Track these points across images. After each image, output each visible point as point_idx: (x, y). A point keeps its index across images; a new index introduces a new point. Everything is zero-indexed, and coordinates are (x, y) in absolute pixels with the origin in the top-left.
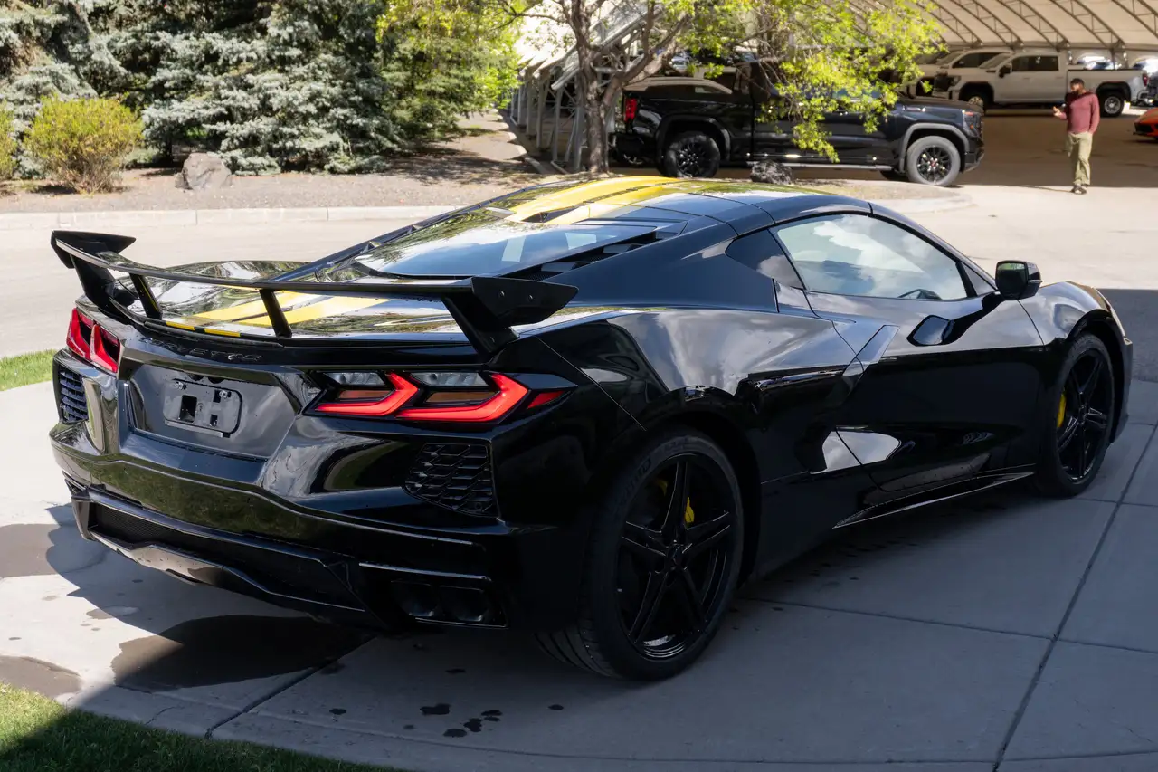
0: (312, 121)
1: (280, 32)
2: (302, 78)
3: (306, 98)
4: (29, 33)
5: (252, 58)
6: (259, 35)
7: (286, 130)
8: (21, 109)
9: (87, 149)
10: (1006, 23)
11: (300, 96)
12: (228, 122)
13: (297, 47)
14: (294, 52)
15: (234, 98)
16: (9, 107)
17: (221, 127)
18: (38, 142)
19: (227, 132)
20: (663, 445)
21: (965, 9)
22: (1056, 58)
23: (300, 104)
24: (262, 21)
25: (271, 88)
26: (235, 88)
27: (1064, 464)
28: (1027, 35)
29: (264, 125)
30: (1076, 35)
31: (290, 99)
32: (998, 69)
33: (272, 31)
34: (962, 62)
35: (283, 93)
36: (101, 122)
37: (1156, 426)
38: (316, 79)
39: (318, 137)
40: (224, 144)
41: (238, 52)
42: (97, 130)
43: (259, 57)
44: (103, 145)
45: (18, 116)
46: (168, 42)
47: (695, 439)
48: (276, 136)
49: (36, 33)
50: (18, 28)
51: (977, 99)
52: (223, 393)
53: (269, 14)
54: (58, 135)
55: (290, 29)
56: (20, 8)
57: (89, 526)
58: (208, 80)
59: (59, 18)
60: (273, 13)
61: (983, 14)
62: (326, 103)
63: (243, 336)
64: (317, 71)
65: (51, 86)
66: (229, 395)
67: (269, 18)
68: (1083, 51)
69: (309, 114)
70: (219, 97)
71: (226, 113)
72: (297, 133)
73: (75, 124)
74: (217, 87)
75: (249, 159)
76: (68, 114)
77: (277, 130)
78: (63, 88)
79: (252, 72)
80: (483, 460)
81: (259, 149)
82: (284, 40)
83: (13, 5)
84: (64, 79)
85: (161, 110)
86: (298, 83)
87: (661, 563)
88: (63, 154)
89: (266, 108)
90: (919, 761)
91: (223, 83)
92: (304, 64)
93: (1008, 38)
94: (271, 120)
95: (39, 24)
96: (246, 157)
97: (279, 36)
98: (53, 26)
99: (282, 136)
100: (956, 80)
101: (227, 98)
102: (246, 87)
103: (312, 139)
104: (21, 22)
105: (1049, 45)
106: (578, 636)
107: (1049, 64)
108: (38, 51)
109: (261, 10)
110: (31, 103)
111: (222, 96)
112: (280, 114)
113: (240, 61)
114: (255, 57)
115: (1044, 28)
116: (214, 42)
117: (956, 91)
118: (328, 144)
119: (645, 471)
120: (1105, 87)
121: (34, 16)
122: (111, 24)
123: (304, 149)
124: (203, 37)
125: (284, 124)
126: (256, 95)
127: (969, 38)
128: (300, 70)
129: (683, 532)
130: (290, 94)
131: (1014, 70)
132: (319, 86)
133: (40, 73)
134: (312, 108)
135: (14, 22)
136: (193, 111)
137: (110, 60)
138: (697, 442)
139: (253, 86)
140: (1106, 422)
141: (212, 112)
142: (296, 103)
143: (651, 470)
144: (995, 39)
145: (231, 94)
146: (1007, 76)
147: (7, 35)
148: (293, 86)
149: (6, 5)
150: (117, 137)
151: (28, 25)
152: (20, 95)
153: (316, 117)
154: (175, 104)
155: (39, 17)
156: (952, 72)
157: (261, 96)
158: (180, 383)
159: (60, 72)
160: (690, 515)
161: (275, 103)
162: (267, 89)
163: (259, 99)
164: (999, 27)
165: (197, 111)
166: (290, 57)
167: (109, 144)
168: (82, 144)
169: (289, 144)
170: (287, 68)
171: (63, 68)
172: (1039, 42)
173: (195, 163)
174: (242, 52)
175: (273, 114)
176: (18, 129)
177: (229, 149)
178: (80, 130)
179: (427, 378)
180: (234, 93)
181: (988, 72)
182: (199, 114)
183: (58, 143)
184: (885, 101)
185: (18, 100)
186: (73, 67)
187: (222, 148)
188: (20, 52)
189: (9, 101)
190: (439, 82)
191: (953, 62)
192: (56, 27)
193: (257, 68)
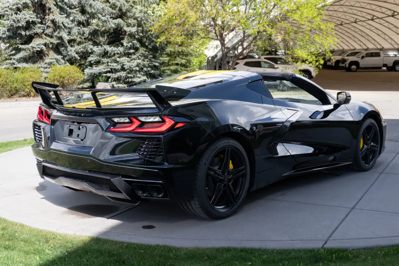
0: (138, 73)
1: (127, 45)
2: (134, 59)
3: (136, 65)
4: (48, 46)
5: (118, 53)
6: (121, 46)
7: (129, 75)
8: (46, 70)
9: (66, 81)
10: (363, 42)
11: (133, 65)
12: (111, 73)
13: (133, 49)
14: (132, 51)
15: (113, 66)
16: (42, 69)
17: (108, 75)
18: (50, 79)
19: (111, 76)
20: (221, 142)
21: (350, 38)
22: (379, 53)
23: (134, 67)
24: (122, 41)
25: (124, 62)
26: (113, 62)
27: (363, 161)
28: (371, 46)
29: (123, 74)
30: (386, 46)
31: (130, 65)
32: (361, 56)
33: (125, 44)
34: (349, 55)
35: (128, 64)
36: (70, 73)
37: (398, 153)
38: (139, 59)
39: (140, 77)
40: (110, 80)
41: (114, 51)
42: (69, 75)
43: (121, 53)
44: (70, 80)
45: (45, 72)
46: (92, 48)
47: (232, 141)
48: (127, 78)
49: (51, 46)
50: (45, 45)
51: (354, 66)
52: (81, 127)
53: (124, 39)
54: (56, 77)
55: (131, 44)
56: (46, 39)
57: (43, 174)
58: (105, 60)
59: (58, 41)
60: (125, 39)
61: (356, 40)
62: (142, 67)
63: (87, 108)
64: (139, 57)
65: (55, 62)
66: (83, 128)
67: (124, 40)
68: (389, 51)
69: (136, 70)
70: (108, 65)
71: (111, 70)
72: (132, 76)
73: (62, 73)
74: (108, 62)
75: (118, 85)
76: (60, 70)
77: (126, 75)
78: (60, 64)
79: (119, 57)
80: (160, 144)
81: (121, 82)
82: (129, 47)
83: (43, 38)
84: (59, 60)
85: (90, 70)
86: (133, 61)
87: (221, 181)
88: (58, 83)
89: (123, 69)
90: (302, 240)
91: (110, 61)
92: (135, 55)
93: (365, 47)
94: (125, 72)
95: (51, 43)
96: (116, 84)
97: (127, 46)
98: (56, 44)
99: (128, 77)
100: (347, 60)
101: (111, 66)
102: (117, 62)
103: (137, 78)
104: (46, 43)
105: (378, 49)
106: (194, 203)
107: (378, 55)
108: (52, 52)
109: (121, 38)
110: (49, 68)
111: (109, 65)
112: (128, 71)
113: (114, 54)
114: (119, 52)
115: (376, 43)
116: (106, 48)
117: (348, 64)
118: (142, 79)
119: (215, 150)
120: (396, 62)
121: (50, 41)
122: (75, 44)
123: (135, 82)
124: (103, 47)
125: (129, 73)
126: (120, 65)
127: (352, 48)
128: (133, 57)
129: (229, 171)
130: (130, 64)
131: (366, 57)
132: (139, 61)
133: (52, 59)
134: (137, 69)
135: (44, 43)
136: (100, 70)
137: (74, 54)
138: (233, 142)
139: (119, 62)
140: (377, 147)
141: (106, 70)
142: (132, 67)
143: (217, 150)
144: (361, 48)
145: (112, 64)
146: (364, 59)
147: (41, 46)
148: (131, 61)
149: (42, 38)
150: (75, 77)
151: (48, 44)
152: (46, 66)
153: (139, 71)
154: (94, 68)
155: (51, 41)
156: (346, 58)
157: (121, 65)
158: (68, 125)
159: (58, 58)
160: (231, 166)
161: (126, 67)
162: (123, 63)
163: (121, 66)
164: (362, 44)
165: (101, 70)
166: (130, 53)
167: (72, 79)
168: (64, 80)
169: (130, 80)
170: (130, 56)
171: (59, 57)
172: (375, 48)
173: (100, 86)
174: (115, 51)
175: (125, 71)
176: (44, 76)
177: (111, 82)
178: (63, 75)
179: (143, 119)
180: (113, 64)
181: (358, 57)
182: (102, 71)
183: (56, 79)
184: (320, 63)
185: (45, 67)
186: (62, 57)
187: (109, 82)
188: (46, 52)
189: (42, 67)
190: (179, 60)
191: (347, 55)
192: (57, 44)
193: (120, 56)
